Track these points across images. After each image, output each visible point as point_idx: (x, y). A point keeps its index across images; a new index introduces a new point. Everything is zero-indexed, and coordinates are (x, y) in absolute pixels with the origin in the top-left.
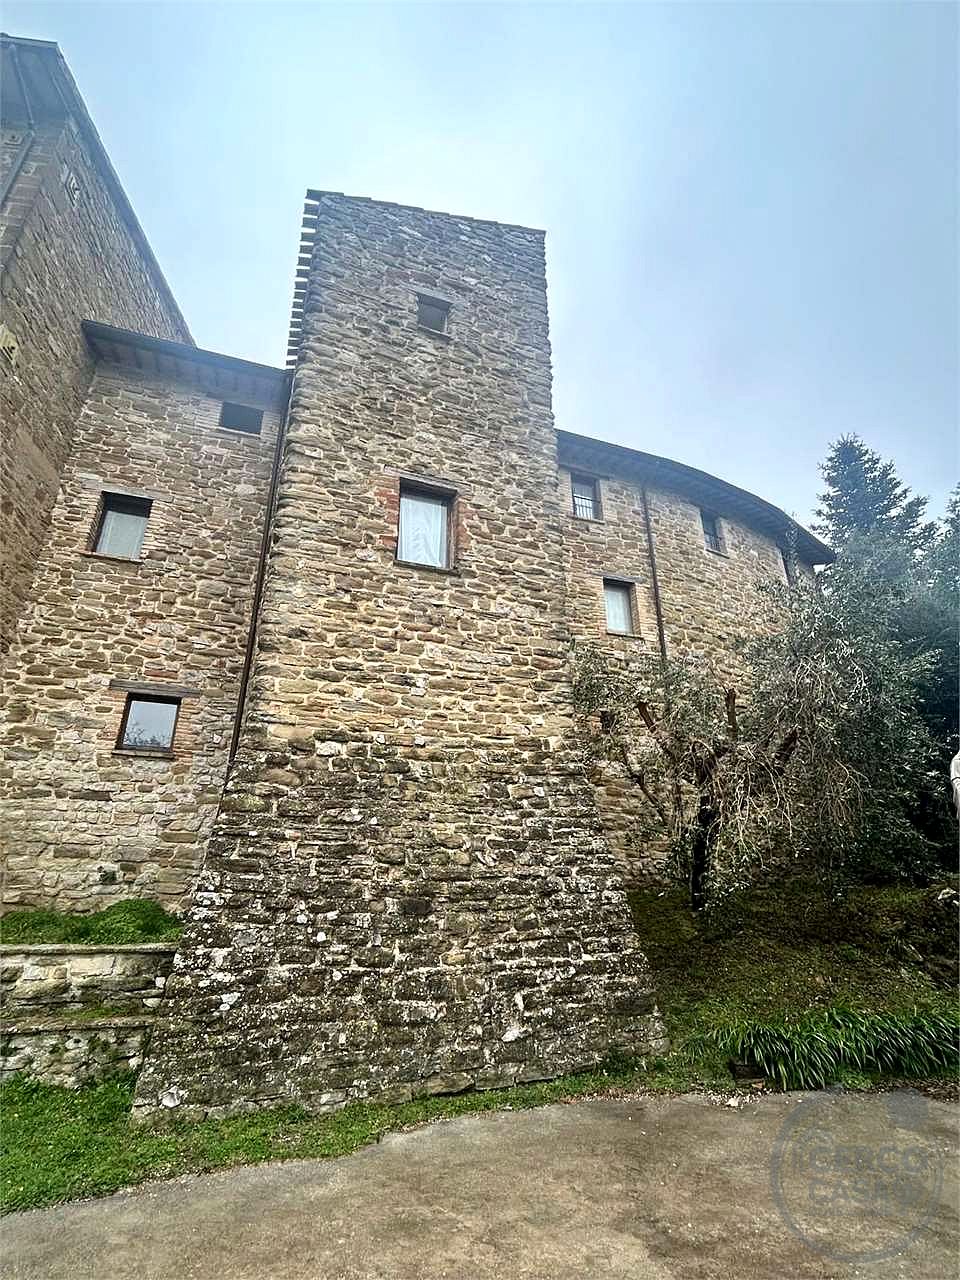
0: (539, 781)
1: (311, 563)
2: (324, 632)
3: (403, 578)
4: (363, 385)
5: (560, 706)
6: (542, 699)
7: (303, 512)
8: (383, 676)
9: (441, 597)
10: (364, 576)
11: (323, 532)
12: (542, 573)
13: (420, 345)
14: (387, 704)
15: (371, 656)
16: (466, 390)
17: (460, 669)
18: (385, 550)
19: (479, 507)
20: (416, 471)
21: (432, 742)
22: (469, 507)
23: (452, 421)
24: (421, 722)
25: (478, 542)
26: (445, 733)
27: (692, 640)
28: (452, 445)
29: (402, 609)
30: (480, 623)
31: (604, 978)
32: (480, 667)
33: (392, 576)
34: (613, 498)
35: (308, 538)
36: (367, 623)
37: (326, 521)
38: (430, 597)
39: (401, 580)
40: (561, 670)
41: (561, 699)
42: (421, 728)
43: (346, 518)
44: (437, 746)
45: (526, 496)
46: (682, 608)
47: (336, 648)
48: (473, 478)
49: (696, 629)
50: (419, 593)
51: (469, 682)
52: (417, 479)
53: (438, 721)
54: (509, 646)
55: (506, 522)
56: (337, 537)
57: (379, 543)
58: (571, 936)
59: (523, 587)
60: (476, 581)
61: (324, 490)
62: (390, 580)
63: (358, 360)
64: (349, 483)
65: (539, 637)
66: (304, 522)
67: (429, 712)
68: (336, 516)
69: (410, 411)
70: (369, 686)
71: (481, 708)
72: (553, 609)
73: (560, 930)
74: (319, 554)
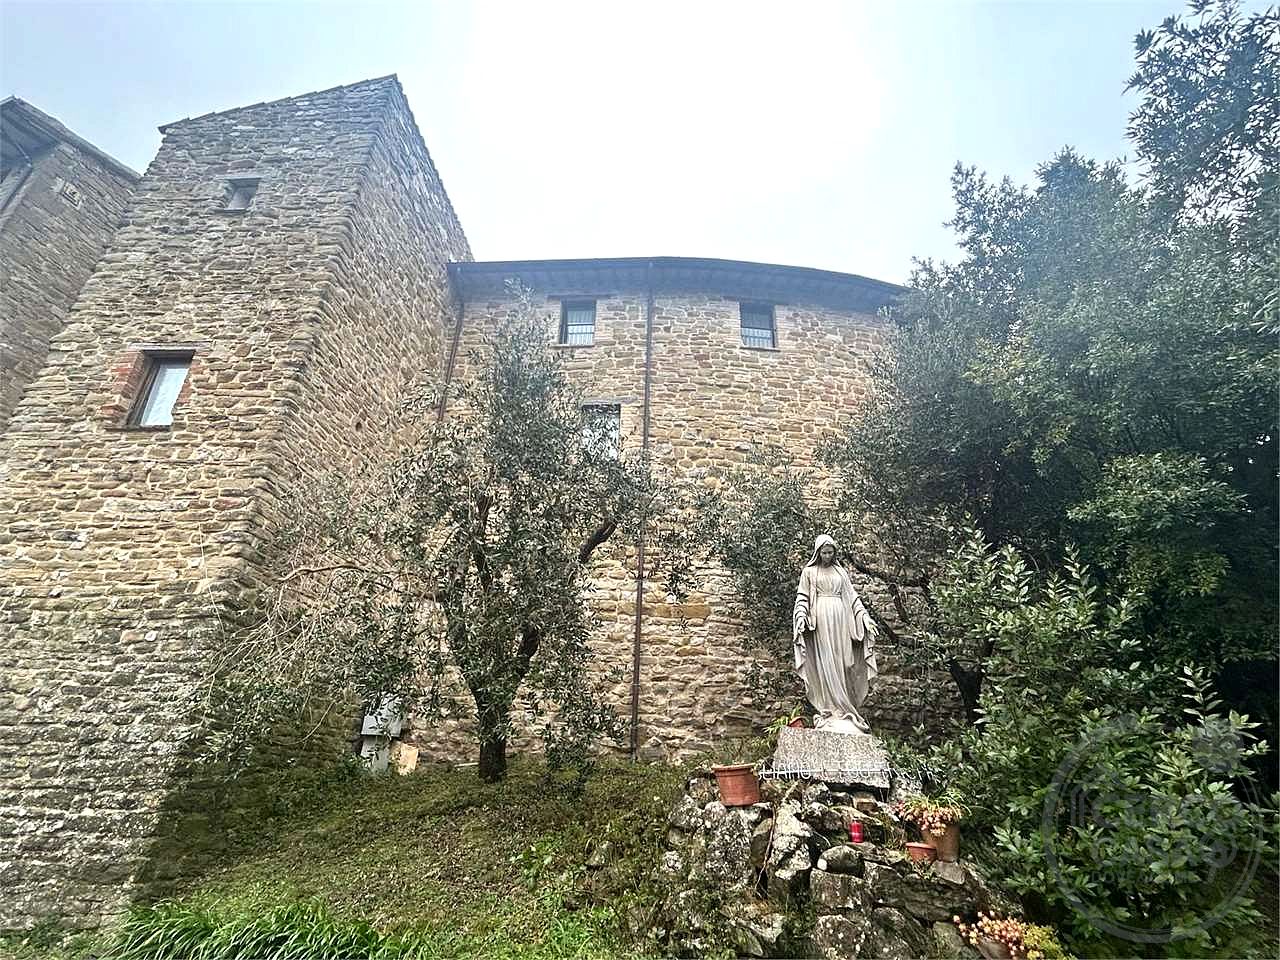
0: (158, 625)
1: (26, 443)
2: (13, 501)
3: (110, 441)
4: (142, 277)
5: (226, 546)
6: (210, 540)
7: (38, 400)
8: (50, 534)
9: (141, 453)
10: (74, 446)
11: (48, 413)
12: (258, 411)
13: (212, 226)
14: (43, 559)
15: (47, 517)
16: (246, 253)
17: (130, 520)
18: (102, 419)
19: (212, 361)
20: (161, 341)
21: (69, 592)
22: (203, 363)
23: (218, 286)
24: (66, 574)
25: (199, 394)
26: (89, 582)
27: (693, 458)
28: (208, 308)
29: (95, 471)
30: (173, 473)
31: (92, 838)
32: (151, 515)
33: (98, 441)
34: (611, 316)
35: (33, 421)
36: (56, 488)
37: (55, 403)
38: (128, 455)
39: (108, 444)
40: (243, 509)
41: (228, 538)
42: (67, 579)
43: (75, 398)
44: (72, 595)
45: (272, 339)
46: (684, 423)
47: (20, 513)
48: (220, 334)
49: (701, 443)
50: (117, 453)
51: (134, 532)
52: (160, 348)
53: (86, 571)
54: (192, 490)
55: (238, 369)
56: (61, 416)
57: (99, 413)
58: (82, 788)
59: (233, 429)
60: (184, 432)
61: (66, 377)
62: (97, 445)
63: (145, 256)
64: (90, 366)
65: (232, 478)
66: (35, 408)
67: (81, 564)
68: (67, 398)
69: (178, 287)
70: (34, 545)
71: (134, 557)
72: (261, 447)
73: (74, 780)
74: (37, 433)
